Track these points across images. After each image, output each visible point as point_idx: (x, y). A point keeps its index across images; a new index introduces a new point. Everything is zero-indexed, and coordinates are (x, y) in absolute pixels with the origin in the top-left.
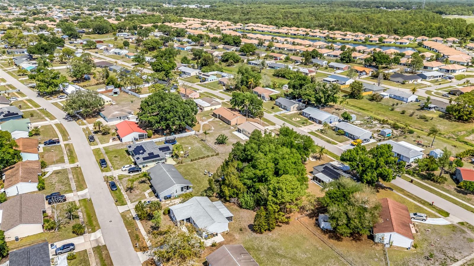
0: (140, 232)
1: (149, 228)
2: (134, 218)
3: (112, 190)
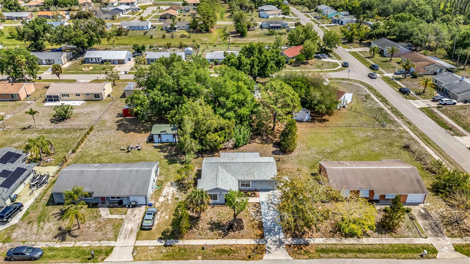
0: (213, 246)
1: (212, 233)
2: (165, 246)
3: (35, 259)
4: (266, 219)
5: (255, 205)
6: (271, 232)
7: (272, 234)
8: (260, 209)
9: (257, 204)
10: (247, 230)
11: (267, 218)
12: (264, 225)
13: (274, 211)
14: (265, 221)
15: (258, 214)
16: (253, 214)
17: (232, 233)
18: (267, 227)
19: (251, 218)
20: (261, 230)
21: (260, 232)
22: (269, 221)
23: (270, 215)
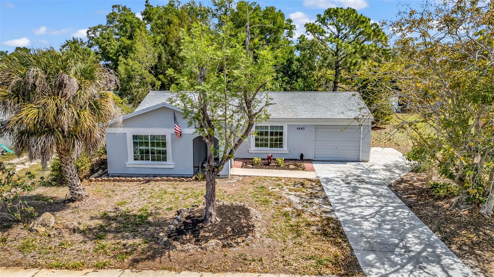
1: (88, 246)
4: (353, 214)
5: (302, 184)
6: (392, 252)
7: (398, 259)
8: (323, 190)
9: (306, 183)
10: (268, 241)
11: (356, 211)
12: (346, 229)
13: (378, 196)
14: (347, 218)
15: (316, 201)
16: (296, 200)
17: (190, 247)
18: (362, 236)
19: (288, 209)
20: (336, 244)
21: (334, 249)
22: (364, 218)
23: (363, 204)
